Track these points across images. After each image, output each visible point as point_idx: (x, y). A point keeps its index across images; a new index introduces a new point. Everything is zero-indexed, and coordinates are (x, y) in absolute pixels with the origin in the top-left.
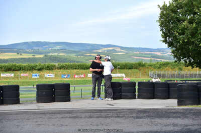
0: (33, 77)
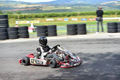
0: (65, 20)
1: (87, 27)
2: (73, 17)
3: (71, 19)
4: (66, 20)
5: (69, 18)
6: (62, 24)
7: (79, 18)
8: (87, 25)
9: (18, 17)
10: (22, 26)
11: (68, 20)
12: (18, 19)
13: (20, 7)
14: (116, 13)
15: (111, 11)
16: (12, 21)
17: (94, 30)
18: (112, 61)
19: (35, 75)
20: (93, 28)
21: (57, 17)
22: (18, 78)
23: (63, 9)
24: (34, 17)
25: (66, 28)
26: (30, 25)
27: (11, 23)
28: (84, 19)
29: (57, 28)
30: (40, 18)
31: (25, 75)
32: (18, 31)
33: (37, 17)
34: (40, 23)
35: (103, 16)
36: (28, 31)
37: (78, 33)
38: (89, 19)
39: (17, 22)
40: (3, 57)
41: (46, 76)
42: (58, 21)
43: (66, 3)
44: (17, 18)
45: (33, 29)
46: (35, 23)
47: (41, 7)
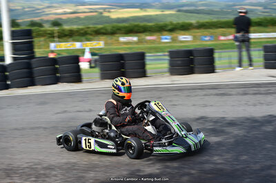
1: (216, 55)
2: (183, 32)
3: (177, 37)
4: (166, 39)
5: (172, 36)
6: (157, 50)
7: (196, 34)
8: (216, 51)
9: (56, 35)
10: (65, 54)
11: (172, 39)
12: (56, 39)
13: (60, 11)
15: (268, 18)
16: (41, 43)
17: (230, 63)
19: (97, 169)
20: (230, 58)
21: (145, 34)
22: (58, 179)
23: (157, 15)
24: (91, 35)
25: (167, 58)
26: (83, 52)
27: (40, 48)
28: (207, 38)
29: (147, 58)
30: (104, 37)
32: (57, 66)
33: (98, 33)
34: (106, 47)
35: (252, 29)
36: (79, 66)
37: (196, 69)
38: (219, 37)
39: (52, 46)
40: (23, 129)
41: (125, 173)
42: (147, 42)
44: (53, 37)
45: (90, 62)
46: (94, 47)
47: (107, 10)
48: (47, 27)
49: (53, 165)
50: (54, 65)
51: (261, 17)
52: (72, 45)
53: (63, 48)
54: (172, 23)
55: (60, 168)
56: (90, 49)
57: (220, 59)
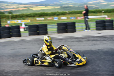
1: (76, 25)
2: (63, 16)
3: (60, 18)
4: (56, 18)
6: (52, 23)
7: (68, 17)
8: (76, 23)
10: (14, 25)
11: (58, 18)
12: (10, 19)
13: (12, 7)
14: (103, 12)
15: (97, 10)
16: (4, 21)
17: (82, 28)
18: (102, 57)
19: (28, 73)
20: (82, 26)
21: (47, 16)
24: (25, 17)
25: (56, 26)
26: (21, 24)
27: (3, 23)
28: (73, 18)
29: (48, 26)
30: (30, 18)
31: (18, 74)
32: (11, 30)
33: (28, 16)
34: (31, 22)
36: (20, 30)
37: (68, 31)
39: (9, 22)
42: (48, 20)
43: (55, 3)
44: (9, 18)
45: (24, 28)
46: (26, 22)
47: (31, 7)
48: (7, 14)
49: (9, 72)
50: (9, 30)
51: (95, 9)
52: (17, 21)
53: (13, 23)
54: (58, 12)
55: (12, 73)
56: (25, 23)
57: (78, 26)
